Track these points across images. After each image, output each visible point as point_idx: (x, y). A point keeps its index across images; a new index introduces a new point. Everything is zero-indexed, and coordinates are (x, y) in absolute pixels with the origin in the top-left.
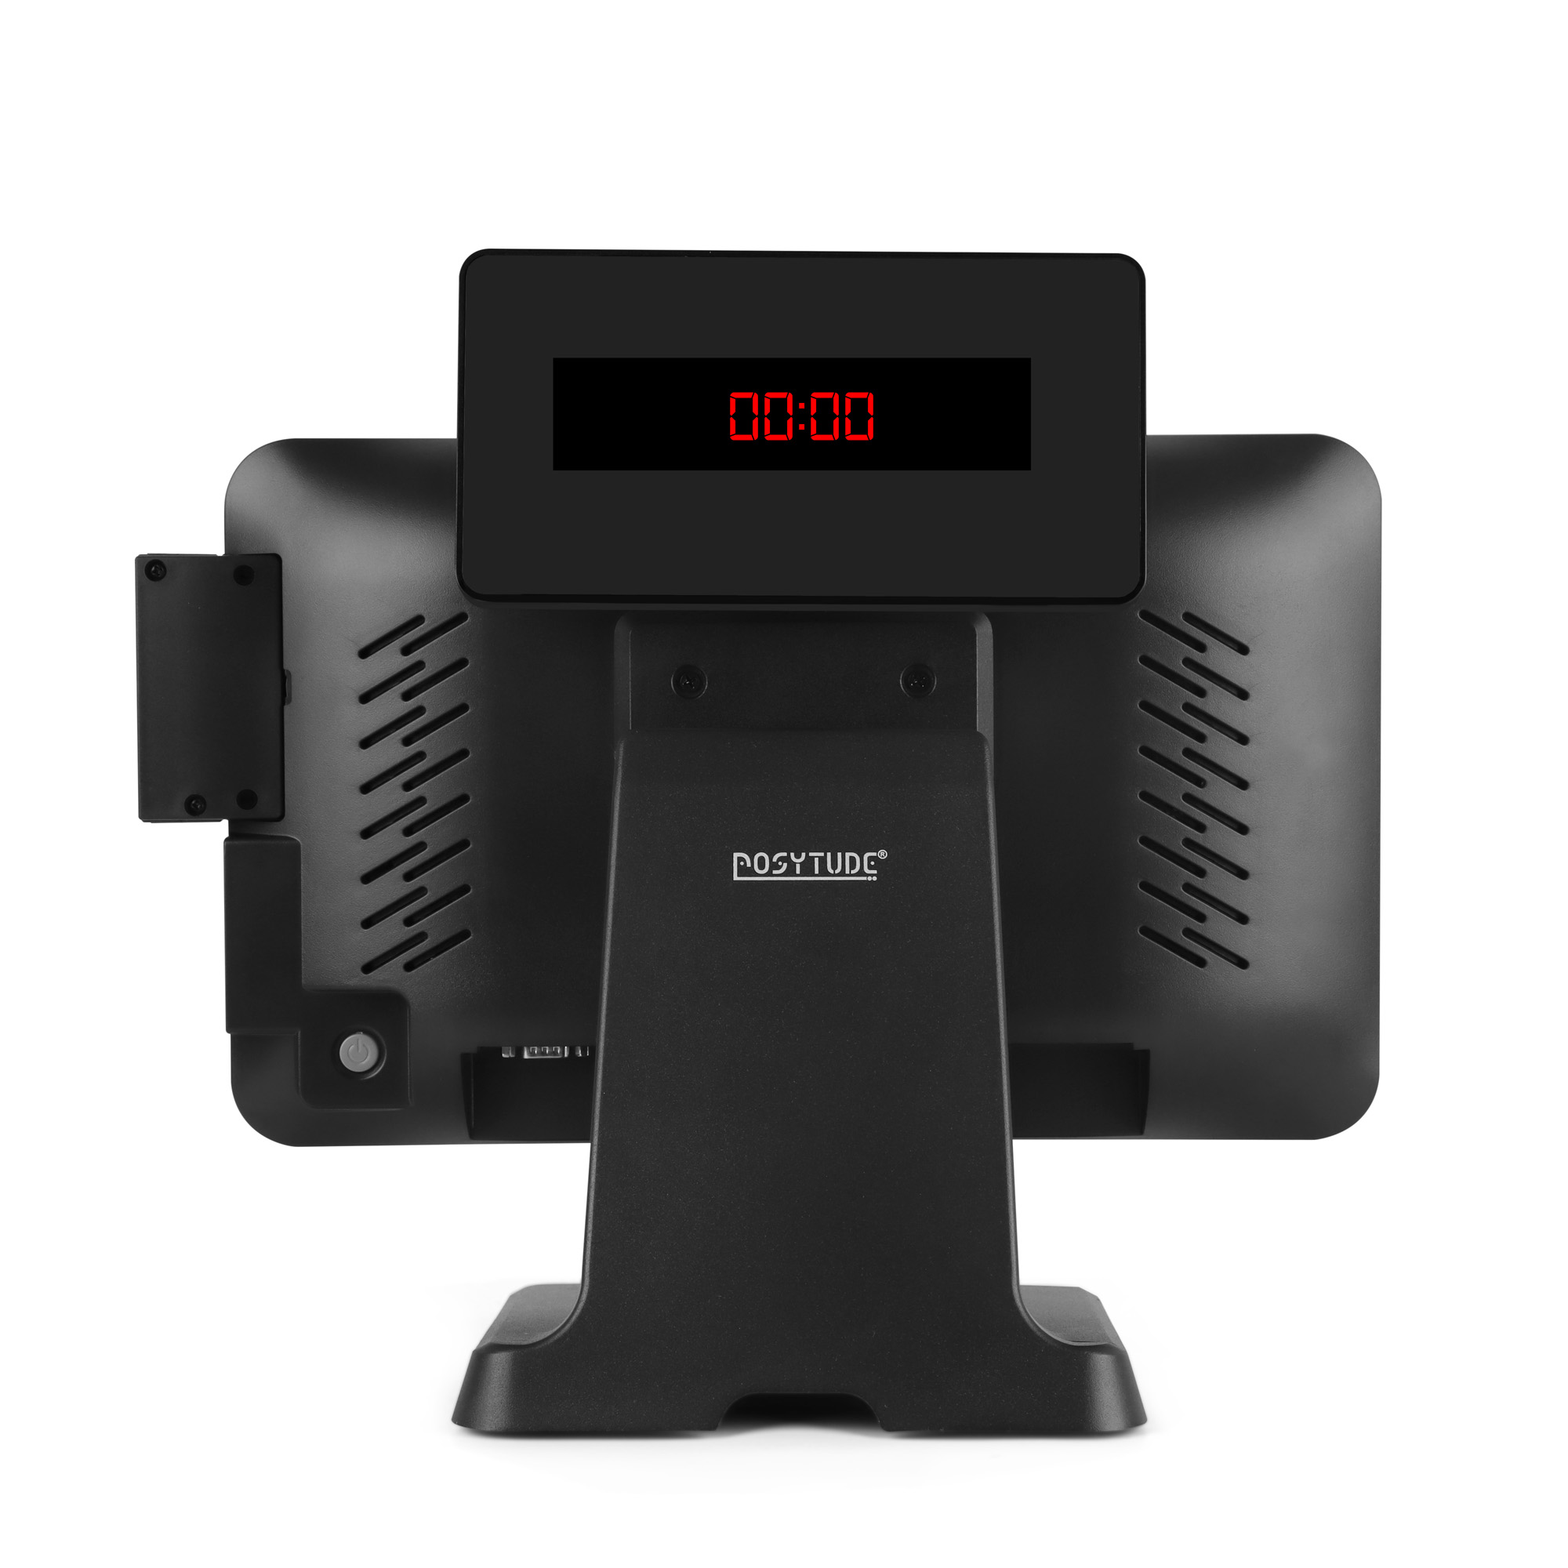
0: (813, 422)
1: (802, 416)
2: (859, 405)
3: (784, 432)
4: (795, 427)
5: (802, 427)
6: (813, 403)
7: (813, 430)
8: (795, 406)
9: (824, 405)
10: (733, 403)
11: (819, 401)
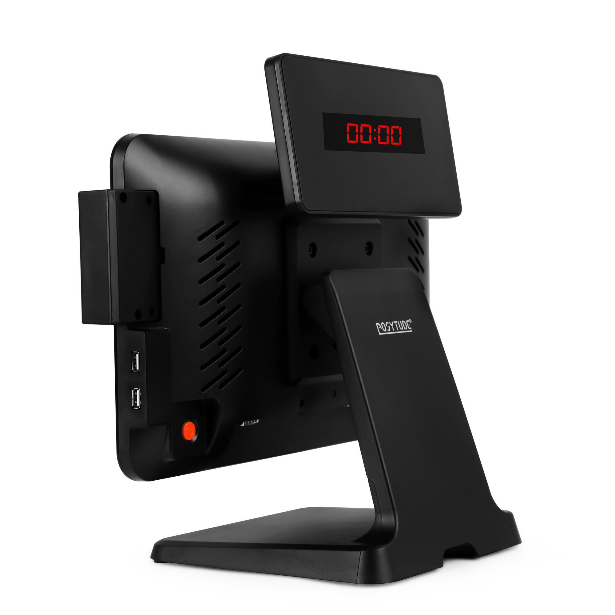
0: (379, 137)
1: (375, 134)
2: (396, 131)
3: (368, 140)
4: (372, 138)
5: (375, 138)
6: (379, 129)
7: (379, 140)
8: (372, 130)
9: (383, 130)
10: (348, 128)
11: (381, 128)
